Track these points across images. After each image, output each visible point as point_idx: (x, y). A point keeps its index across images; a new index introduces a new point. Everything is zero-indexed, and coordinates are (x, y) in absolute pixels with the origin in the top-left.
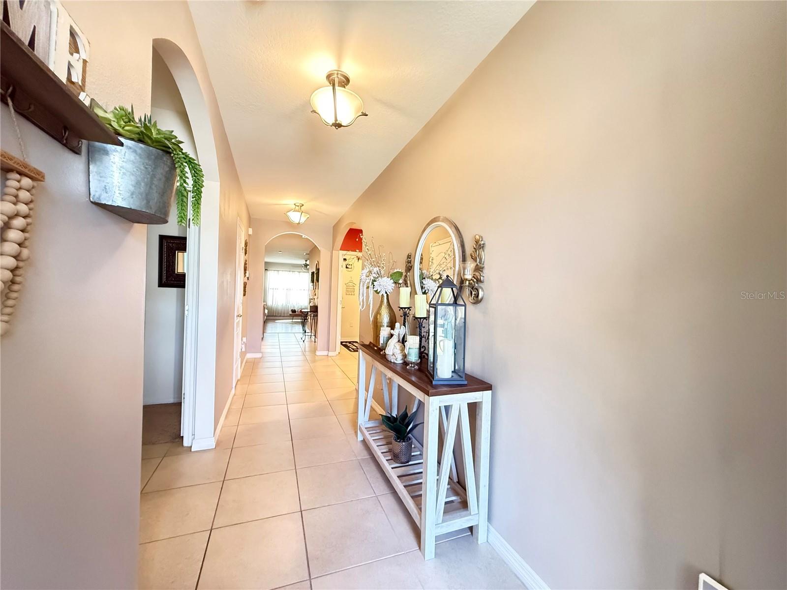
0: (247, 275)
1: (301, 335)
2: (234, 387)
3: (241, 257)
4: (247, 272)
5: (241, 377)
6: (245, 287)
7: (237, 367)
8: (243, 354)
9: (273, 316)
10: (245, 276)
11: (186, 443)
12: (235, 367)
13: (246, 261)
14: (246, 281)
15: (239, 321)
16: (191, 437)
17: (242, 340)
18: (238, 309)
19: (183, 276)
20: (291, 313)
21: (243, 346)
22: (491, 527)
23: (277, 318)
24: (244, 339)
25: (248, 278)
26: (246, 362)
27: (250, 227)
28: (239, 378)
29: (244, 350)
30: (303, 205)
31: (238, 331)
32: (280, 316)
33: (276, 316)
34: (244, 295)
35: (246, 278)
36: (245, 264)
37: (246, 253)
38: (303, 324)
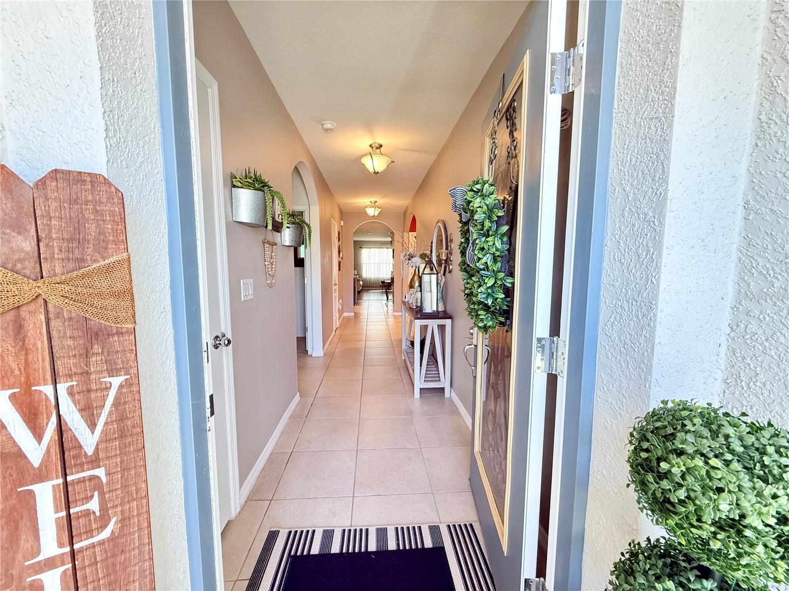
0: (341, 256)
1: (386, 302)
2: (334, 330)
3: (335, 244)
4: (341, 254)
5: (339, 326)
6: (339, 265)
7: (336, 319)
8: (341, 312)
9: (367, 287)
10: (339, 256)
11: (309, 353)
12: (334, 318)
13: (339, 246)
14: (340, 260)
15: (336, 288)
16: (312, 350)
17: (339, 301)
18: (335, 279)
19: (303, 259)
20: (381, 284)
21: (340, 306)
22: (452, 390)
23: (371, 288)
24: (341, 301)
25: (342, 258)
26: (343, 318)
27: (342, 220)
28: (338, 326)
29: (340, 308)
30: (376, 202)
31: (335, 295)
32: (373, 287)
33: (369, 287)
34: (339, 270)
35: (340, 258)
36: (339, 248)
37: (339, 240)
38: (387, 293)
